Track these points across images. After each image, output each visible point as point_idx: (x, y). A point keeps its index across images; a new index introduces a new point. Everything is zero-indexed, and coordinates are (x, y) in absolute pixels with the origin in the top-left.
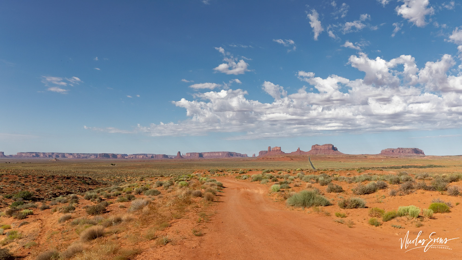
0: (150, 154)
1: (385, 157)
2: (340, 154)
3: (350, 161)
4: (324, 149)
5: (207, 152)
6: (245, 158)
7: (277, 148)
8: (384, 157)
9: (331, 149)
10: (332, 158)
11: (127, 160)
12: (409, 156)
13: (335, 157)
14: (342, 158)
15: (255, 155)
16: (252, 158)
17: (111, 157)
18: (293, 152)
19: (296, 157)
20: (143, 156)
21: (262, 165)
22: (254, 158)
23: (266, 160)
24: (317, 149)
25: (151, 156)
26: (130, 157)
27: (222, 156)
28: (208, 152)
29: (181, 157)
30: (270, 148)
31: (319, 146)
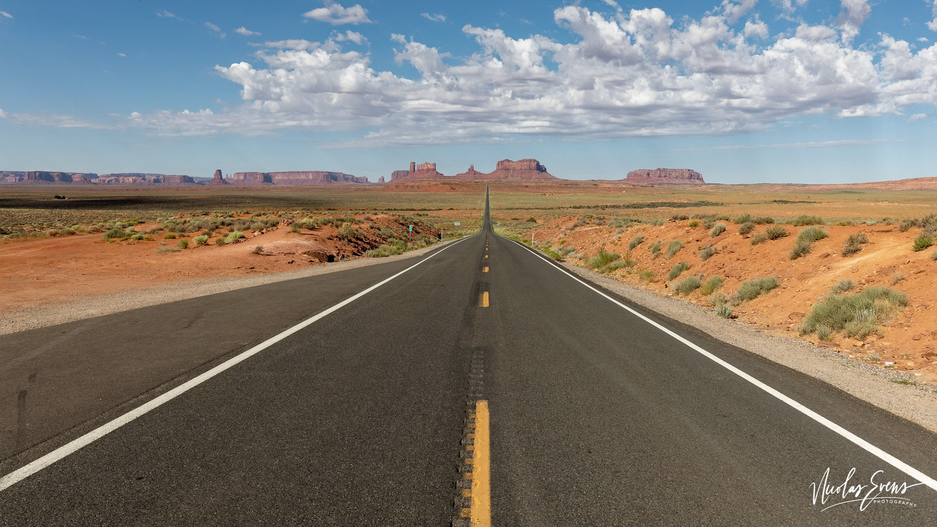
0: (152, 175)
1: (631, 186)
2: (551, 179)
3: (563, 193)
4: (521, 169)
5: (282, 173)
6: (362, 184)
7: (428, 165)
8: (629, 186)
9: (534, 170)
10: (532, 187)
11: (97, 186)
12: (675, 184)
13: (538, 184)
14: (551, 187)
15: (383, 179)
16: (377, 184)
17: (56, 179)
18: (460, 174)
19: (461, 185)
20: (134, 178)
21: (389, 200)
22: (381, 185)
23: (402, 190)
24: (507, 169)
25: (154, 180)
26: (104, 181)
27: (313, 179)
28: (283, 171)
29: (224, 182)
30: (414, 166)
31: (511, 164)
